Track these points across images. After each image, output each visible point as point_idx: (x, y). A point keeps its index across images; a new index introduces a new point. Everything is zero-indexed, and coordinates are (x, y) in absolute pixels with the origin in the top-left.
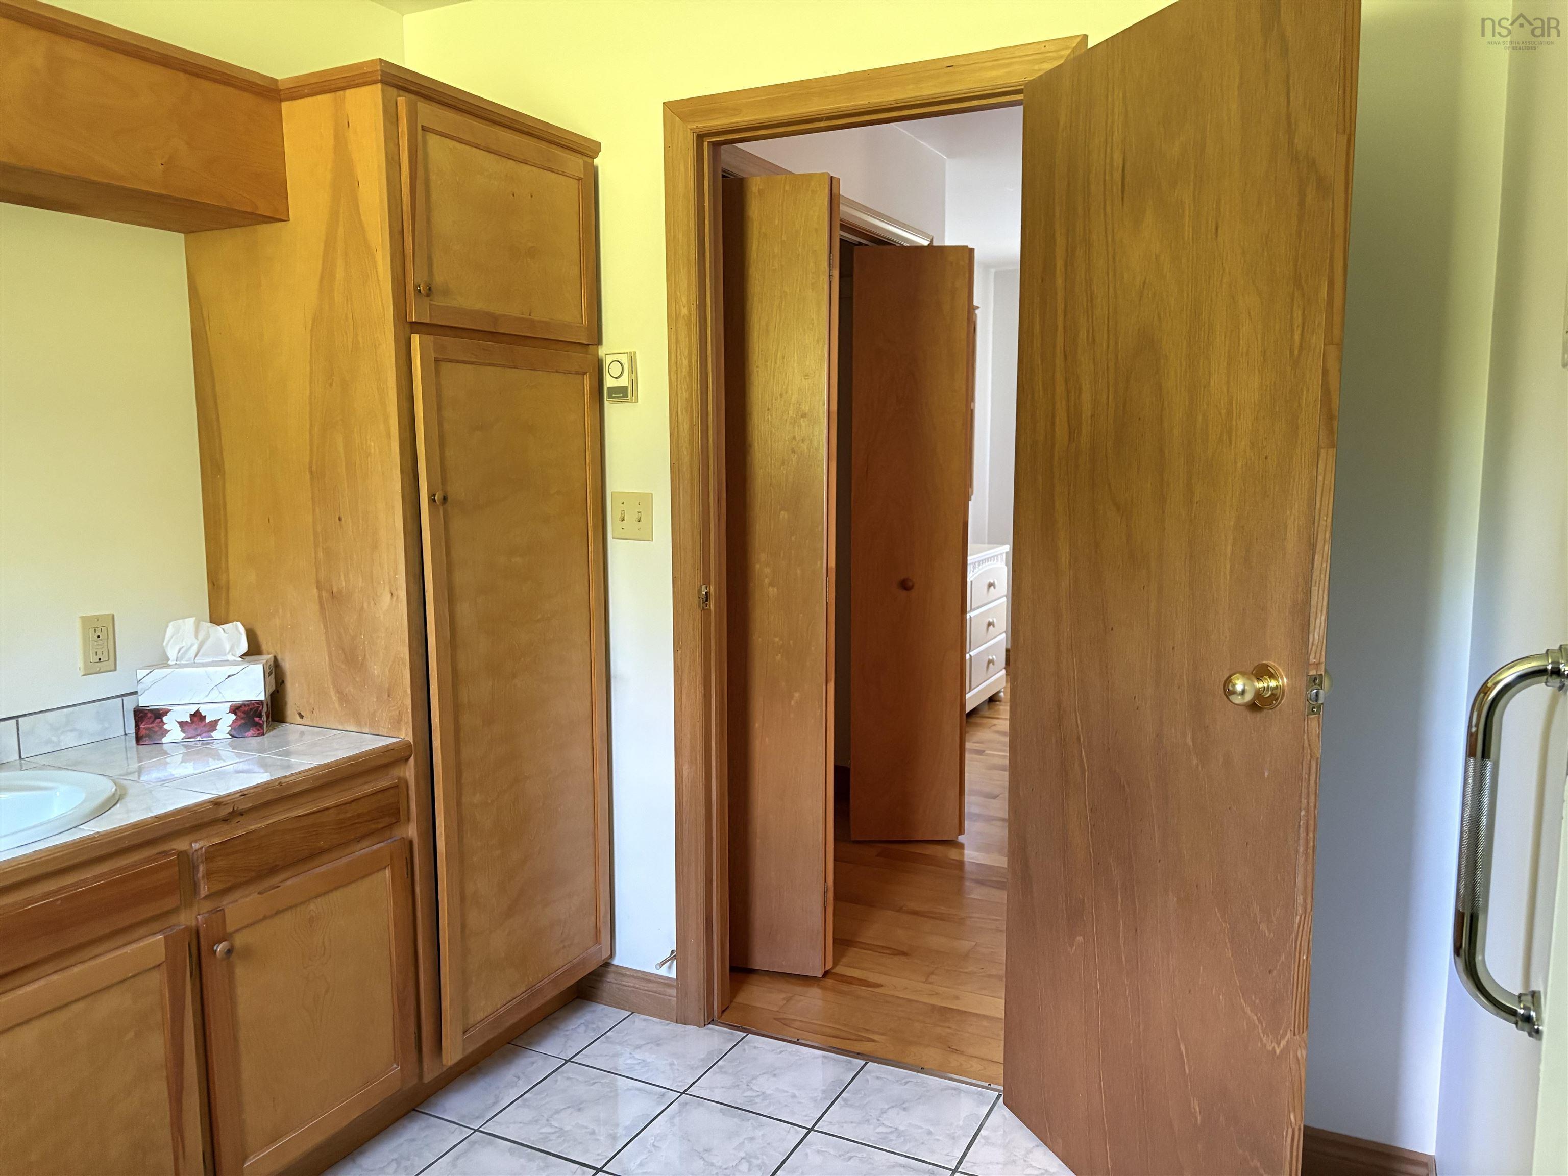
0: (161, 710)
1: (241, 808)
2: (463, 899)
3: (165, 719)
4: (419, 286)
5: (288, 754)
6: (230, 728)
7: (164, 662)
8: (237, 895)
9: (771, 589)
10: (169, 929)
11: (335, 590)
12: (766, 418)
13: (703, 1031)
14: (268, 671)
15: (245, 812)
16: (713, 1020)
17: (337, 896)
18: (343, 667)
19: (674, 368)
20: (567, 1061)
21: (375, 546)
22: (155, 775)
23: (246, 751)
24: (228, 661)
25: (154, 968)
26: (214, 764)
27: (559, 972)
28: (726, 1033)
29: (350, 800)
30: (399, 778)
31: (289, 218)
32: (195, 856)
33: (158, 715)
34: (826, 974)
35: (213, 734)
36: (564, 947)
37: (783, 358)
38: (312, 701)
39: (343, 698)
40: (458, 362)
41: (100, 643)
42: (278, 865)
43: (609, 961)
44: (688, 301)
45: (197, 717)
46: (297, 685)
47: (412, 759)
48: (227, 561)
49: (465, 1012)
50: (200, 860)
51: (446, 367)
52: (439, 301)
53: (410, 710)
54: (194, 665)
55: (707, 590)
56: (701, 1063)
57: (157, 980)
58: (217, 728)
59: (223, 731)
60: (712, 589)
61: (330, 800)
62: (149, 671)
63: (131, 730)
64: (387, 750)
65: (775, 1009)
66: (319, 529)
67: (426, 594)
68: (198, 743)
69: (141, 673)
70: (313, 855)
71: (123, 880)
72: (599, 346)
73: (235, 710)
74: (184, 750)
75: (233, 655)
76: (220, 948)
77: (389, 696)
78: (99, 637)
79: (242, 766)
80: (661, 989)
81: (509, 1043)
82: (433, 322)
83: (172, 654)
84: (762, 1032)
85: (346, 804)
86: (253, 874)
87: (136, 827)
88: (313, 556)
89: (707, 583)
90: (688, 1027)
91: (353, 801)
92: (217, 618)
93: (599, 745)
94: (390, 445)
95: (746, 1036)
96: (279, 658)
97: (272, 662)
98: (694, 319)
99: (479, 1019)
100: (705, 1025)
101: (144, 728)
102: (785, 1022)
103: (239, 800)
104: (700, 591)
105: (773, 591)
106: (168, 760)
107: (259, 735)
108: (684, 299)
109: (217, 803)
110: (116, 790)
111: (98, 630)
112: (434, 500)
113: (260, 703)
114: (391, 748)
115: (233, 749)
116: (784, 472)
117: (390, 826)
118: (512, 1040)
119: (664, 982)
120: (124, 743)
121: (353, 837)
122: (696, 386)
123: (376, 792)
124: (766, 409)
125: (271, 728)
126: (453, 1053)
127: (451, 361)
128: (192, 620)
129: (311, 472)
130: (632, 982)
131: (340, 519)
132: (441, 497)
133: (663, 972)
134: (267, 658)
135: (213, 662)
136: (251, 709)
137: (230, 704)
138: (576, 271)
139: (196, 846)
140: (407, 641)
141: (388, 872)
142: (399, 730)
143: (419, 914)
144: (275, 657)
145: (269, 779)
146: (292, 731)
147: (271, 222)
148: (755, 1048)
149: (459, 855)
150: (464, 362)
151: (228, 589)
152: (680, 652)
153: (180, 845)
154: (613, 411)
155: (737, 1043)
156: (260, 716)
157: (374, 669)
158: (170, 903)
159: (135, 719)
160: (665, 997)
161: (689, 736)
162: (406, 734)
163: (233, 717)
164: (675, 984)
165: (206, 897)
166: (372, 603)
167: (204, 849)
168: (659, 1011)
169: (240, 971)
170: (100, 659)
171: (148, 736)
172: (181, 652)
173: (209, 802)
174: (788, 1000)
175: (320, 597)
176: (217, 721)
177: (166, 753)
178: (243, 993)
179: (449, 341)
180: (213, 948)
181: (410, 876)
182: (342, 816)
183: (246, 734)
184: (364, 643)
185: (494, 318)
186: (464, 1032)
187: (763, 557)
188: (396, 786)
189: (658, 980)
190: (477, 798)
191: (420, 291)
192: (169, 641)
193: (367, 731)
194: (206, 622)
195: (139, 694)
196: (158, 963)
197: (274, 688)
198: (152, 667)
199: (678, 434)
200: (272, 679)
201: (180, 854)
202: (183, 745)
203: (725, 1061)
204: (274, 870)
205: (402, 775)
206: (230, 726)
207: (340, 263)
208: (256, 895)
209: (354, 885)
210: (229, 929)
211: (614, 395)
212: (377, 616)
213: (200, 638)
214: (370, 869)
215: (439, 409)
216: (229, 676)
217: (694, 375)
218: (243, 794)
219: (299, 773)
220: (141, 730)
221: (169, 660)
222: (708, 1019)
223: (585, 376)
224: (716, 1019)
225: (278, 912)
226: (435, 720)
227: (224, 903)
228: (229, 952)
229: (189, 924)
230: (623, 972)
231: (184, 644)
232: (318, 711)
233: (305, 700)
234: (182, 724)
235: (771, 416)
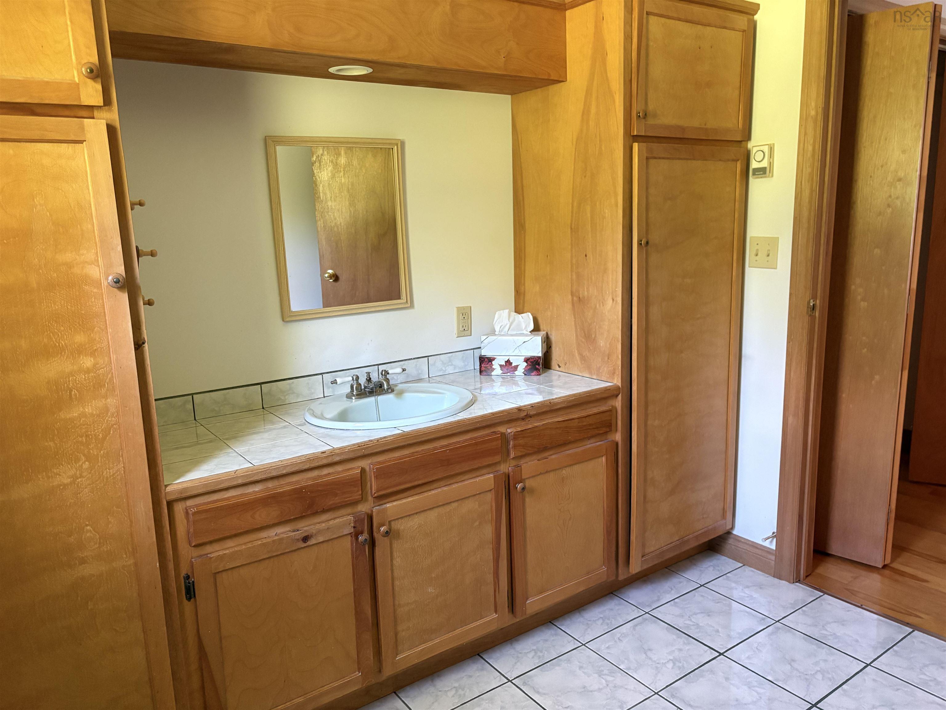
0: (492, 357)
1: (531, 413)
2: (645, 480)
3: (493, 362)
4: (639, 113)
5: (552, 386)
6: (524, 370)
7: (493, 333)
8: (527, 459)
9: (862, 303)
10: (496, 472)
11: (581, 296)
12: (868, 183)
13: (793, 586)
14: (543, 340)
15: (532, 416)
16: (799, 581)
17: (576, 467)
18: (583, 340)
19: (801, 151)
20: (701, 586)
21: (605, 271)
22: (487, 391)
23: (532, 383)
24: (524, 334)
25: (488, 491)
26: (515, 389)
27: (700, 532)
28: (808, 590)
29: (585, 416)
30: (612, 406)
31: (567, 79)
32: (509, 437)
33: (490, 360)
34: (885, 567)
35: (515, 372)
36: (703, 518)
37: (886, 139)
38: (565, 359)
39: (583, 358)
40: (660, 158)
41: (465, 321)
42: (547, 447)
43: (731, 531)
44: (816, 106)
45: (508, 362)
46: (558, 349)
47: (620, 396)
48: (524, 279)
49: (644, 546)
50: (511, 438)
51: (652, 162)
52: (651, 121)
53: (620, 368)
54: (507, 335)
55: (814, 303)
56: (790, 606)
57: (490, 497)
58: (518, 369)
59: (520, 371)
60: (818, 302)
61: (576, 414)
62: (486, 337)
63: (478, 367)
64: (606, 389)
65: (846, 582)
66: (574, 262)
67: (633, 300)
68: (508, 376)
69: (483, 338)
70: (565, 444)
71: (476, 444)
72: (749, 142)
73: (527, 360)
74: (501, 380)
75: (526, 331)
76: (519, 486)
77: (608, 358)
78: (464, 318)
79: (530, 391)
80: (764, 554)
81: (666, 568)
82: (646, 135)
83: (497, 329)
84: (836, 595)
85: (584, 417)
86: (536, 450)
87: (483, 417)
88: (570, 277)
89: (814, 297)
90: (781, 581)
91: (586, 417)
92: (519, 310)
93: (732, 399)
94: (617, 211)
95: (823, 595)
96: (549, 333)
97: (545, 336)
98: (820, 118)
99: (651, 551)
100: (793, 583)
101: (484, 367)
102: (853, 593)
103: (530, 409)
104: (809, 303)
105: (863, 304)
106: (494, 384)
107: (538, 375)
108: (813, 104)
109: (519, 409)
110: (473, 397)
111: (464, 314)
112: (641, 244)
113: (539, 357)
114: (608, 388)
115: (525, 381)
116: (880, 221)
117: (606, 433)
118: (669, 566)
119: (768, 551)
120: (474, 373)
121: (586, 436)
122: (817, 164)
123: (600, 413)
124: (869, 176)
125: (544, 372)
126: (636, 567)
127: (655, 158)
128: (507, 311)
129: (571, 228)
130: (746, 547)
131: (586, 256)
132: (645, 242)
133: (767, 544)
134: (543, 333)
135: (516, 334)
136: (534, 361)
137: (524, 357)
138: (737, 93)
139: (509, 431)
140: (620, 328)
141: (604, 459)
142: (613, 379)
143: (620, 485)
144: (547, 333)
145: (542, 400)
146: (554, 374)
147: (557, 83)
148: (829, 604)
149: (645, 455)
150: (663, 158)
151: (524, 295)
152: (791, 343)
153: (502, 429)
154: (755, 184)
155: (817, 599)
156: (539, 365)
157: (601, 343)
158: (497, 458)
159: (480, 361)
160: (767, 560)
161: (794, 398)
162: (617, 381)
163: (525, 364)
164: (774, 553)
165: (513, 458)
166: (601, 304)
167: (513, 433)
168: (762, 567)
169: (528, 500)
170: (464, 330)
171: (485, 371)
172: (501, 328)
173: (516, 409)
174: (855, 578)
175: (573, 300)
176: (518, 366)
177: (493, 381)
178: (529, 511)
179: (655, 146)
180: (516, 486)
181: (616, 462)
182: (580, 424)
183: (531, 374)
184: (596, 327)
185: (683, 129)
186: (643, 557)
187: (858, 281)
188: (610, 411)
189: (762, 548)
190: (657, 423)
191: (639, 116)
192: (496, 322)
193: (595, 378)
194: (513, 312)
195: (482, 348)
196: (491, 489)
197: (546, 350)
198: (488, 335)
199: (801, 197)
200: (545, 345)
201: (503, 434)
202: (501, 377)
203: (807, 607)
204: (545, 449)
205: (613, 404)
206: (524, 369)
207: (594, 103)
208: (536, 461)
209: (586, 463)
210: (523, 477)
211: (756, 173)
212: (604, 312)
213: (511, 320)
214: (593, 455)
215: (647, 188)
216: (524, 342)
217: (816, 157)
218: (532, 406)
219: (560, 398)
220: (482, 367)
221: (495, 331)
222: (796, 579)
223: (738, 162)
224: (802, 579)
225: (547, 472)
226: (634, 374)
227: (521, 463)
228: (523, 489)
229: (505, 471)
230: (738, 539)
231: (503, 324)
232: (568, 364)
233: (562, 358)
234: (501, 366)
235: (873, 181)
